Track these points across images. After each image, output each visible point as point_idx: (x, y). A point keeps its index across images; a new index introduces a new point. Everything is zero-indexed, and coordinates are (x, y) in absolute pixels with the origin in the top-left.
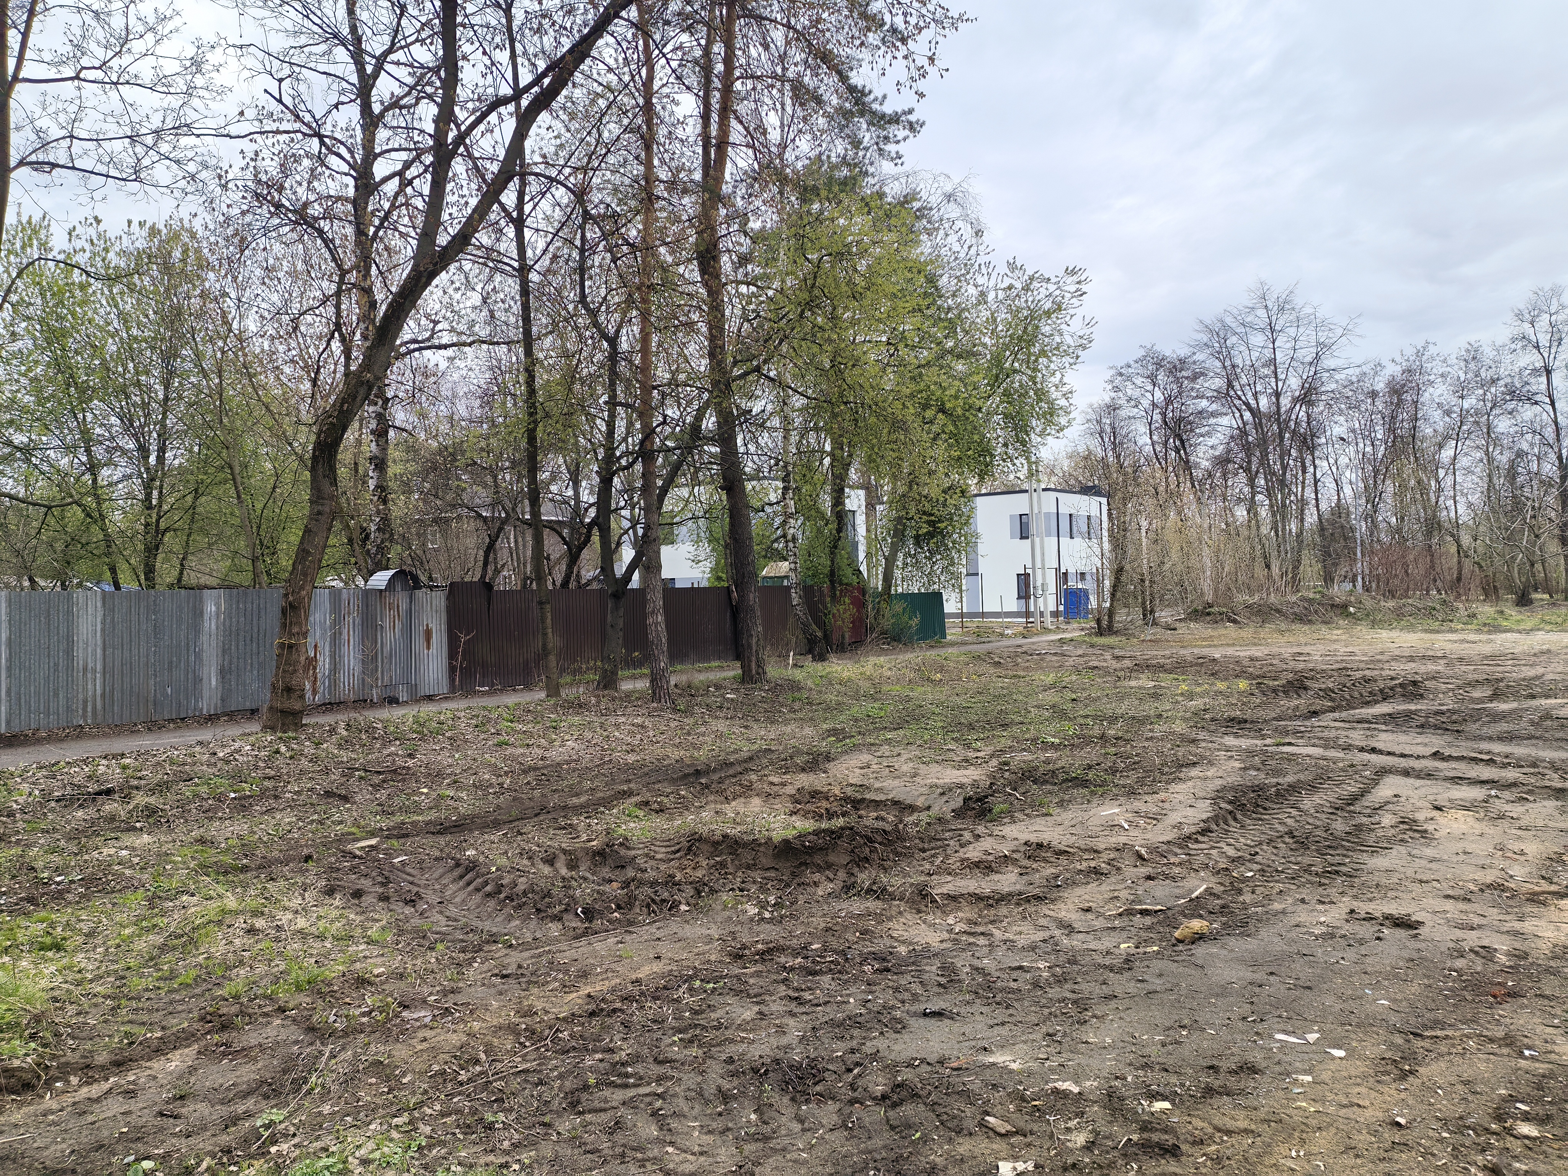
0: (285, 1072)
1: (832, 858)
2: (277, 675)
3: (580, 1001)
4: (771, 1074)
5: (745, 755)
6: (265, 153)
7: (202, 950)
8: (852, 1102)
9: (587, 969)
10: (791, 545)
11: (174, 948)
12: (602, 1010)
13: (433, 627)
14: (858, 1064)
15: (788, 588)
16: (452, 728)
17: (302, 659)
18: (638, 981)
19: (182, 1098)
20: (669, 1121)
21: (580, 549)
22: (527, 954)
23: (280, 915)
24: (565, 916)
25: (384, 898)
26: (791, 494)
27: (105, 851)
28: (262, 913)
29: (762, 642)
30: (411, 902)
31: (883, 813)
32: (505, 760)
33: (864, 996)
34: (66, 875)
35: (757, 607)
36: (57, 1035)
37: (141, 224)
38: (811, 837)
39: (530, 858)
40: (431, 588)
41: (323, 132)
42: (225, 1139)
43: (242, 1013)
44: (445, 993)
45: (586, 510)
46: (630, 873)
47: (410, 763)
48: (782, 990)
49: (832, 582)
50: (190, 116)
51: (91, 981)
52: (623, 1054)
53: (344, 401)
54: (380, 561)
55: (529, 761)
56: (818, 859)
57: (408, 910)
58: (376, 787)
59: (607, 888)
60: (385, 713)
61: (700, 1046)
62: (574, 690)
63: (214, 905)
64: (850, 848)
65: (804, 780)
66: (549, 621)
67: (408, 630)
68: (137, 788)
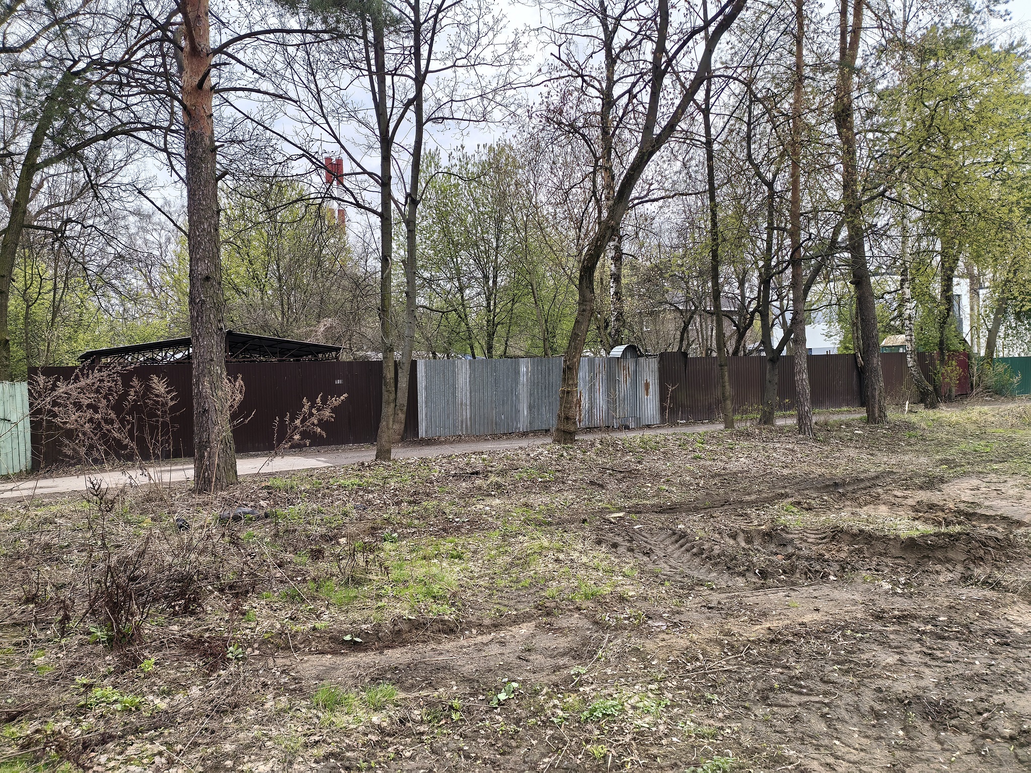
0: (584, 645)
1: (951, 555)
2: (561, 409)
3: (763, 631)
4: (913, 706)
5: (873, 474)
6: (553, 93)
7: (532, 568)
8: (984, 737)
9: (766, 610)
10: (907, 322)
11: (517, 565)
12: (779, 640)
13: (650, 381)
14: (987, 710)
15: (904, 355)
16: (664, 446)
17: (575, 400)
18: (803, 624)
19: (529, 650)
20: (834, 722)
21: (746, 329)
22: (723, 596)
23: (572, 553)
24: (747, 574)
25: (631, 550)
26: (907, 285)
27: (478, 506)
28: (563, 551)
29: (883, 394)
30: (647, 554)
31: (994, 525)
32: (699, 468)
33: (986, 661)
34: (461, 518)
35: (879, 368)
36: (464, 605)
37: (484, 146)
38: (932, 538)
39: (720, 533)
40: (647, 356)
41: (584, 73)
42: (554, 678)
43: (557, 607)
44: (674, 613)
45: (750, 302)
46: (790, 550)
47: (640, 467)
48: (917, 646)
49: (941, 349)
50: (512, 77)
51: (478, 578)
52: (797, 672)
53: (598, 239)
54: (617, 340)
55: (715, 470)
56: (939, 554)
57: (646, 559)
58: (620, 481)
59: (774, 558)
60: (623, 435)
61: (854, 676)
62: (744, 424)
63: (537, 543)
64: (967, 549)
65: (924, 496)
66: (726, 378)
67: (635, 383)
68: (491, 472)
